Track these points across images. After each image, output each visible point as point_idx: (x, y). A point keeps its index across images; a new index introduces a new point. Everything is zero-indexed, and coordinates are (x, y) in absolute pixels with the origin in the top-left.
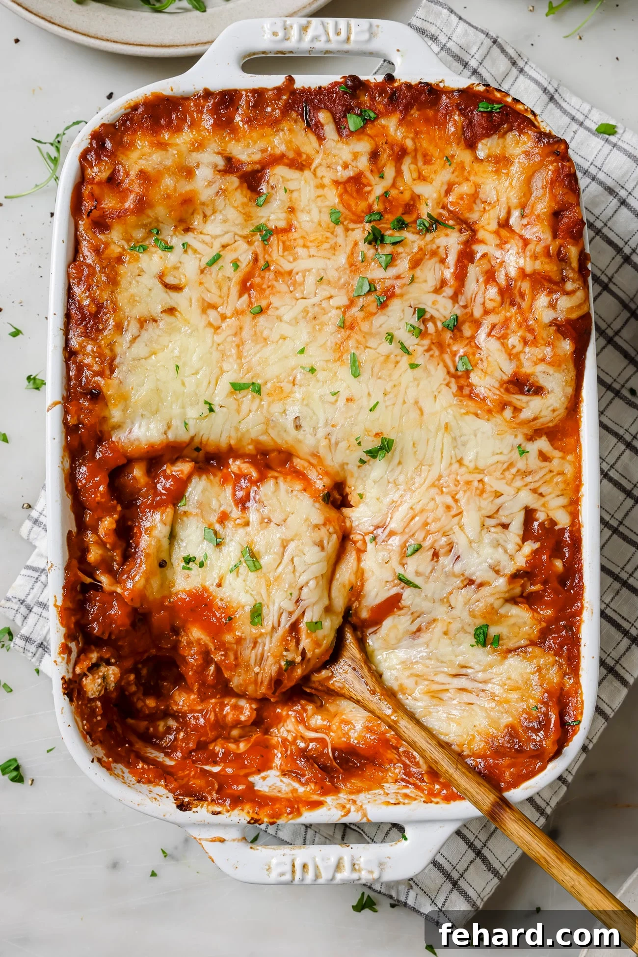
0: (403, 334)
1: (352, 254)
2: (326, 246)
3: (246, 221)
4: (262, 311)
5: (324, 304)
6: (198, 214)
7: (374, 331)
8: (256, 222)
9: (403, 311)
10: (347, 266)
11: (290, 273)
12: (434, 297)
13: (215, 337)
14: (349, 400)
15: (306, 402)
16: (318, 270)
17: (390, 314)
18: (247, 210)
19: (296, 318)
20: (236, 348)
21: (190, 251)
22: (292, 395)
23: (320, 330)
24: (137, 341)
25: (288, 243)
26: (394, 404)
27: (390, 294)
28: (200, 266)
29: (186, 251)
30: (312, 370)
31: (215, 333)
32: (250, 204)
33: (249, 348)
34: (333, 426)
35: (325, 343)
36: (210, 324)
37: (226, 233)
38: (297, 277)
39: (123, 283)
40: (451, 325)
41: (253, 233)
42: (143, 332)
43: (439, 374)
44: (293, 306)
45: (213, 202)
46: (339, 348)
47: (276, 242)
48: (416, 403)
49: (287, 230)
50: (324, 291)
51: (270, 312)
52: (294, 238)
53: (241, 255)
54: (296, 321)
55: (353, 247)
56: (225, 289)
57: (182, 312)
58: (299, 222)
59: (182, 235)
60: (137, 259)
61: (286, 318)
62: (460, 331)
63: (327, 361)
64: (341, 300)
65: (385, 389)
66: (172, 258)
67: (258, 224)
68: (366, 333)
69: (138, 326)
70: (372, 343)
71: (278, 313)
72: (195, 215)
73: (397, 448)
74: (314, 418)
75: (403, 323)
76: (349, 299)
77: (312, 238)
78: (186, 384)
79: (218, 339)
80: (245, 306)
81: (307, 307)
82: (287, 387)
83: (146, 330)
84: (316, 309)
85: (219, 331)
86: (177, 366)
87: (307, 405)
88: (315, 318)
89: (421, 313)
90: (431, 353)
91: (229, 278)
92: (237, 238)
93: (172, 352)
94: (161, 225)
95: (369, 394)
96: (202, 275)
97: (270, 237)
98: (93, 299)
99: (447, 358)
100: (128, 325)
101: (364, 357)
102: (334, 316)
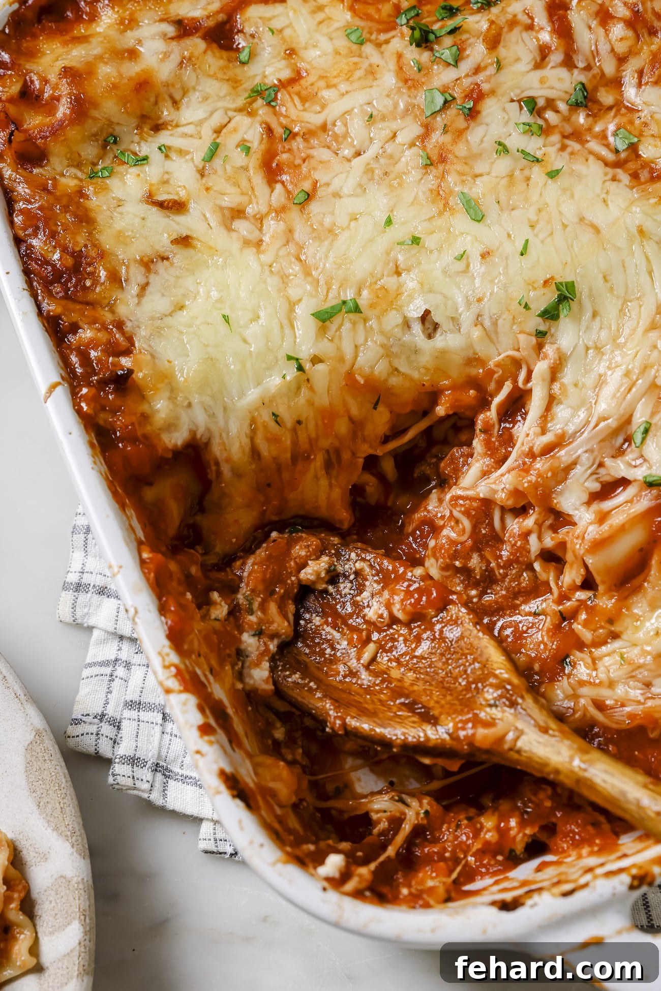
0: (516, 140)
1: (401, 68)
2: (359, 73)
3: (235, 88)
4: (309, 197)
5: (390, 148)
6: (164, 100)
7: (475, 150)
8: (248, 85)
9: (504, 110)
10: (400, 84)
11: (324, 128)
12: (538, 74)
13: (262, 257)
14: (485, 255)
15: (426, 288)
16: (361, 106)
17: (487, 120)
18: (230, 73)
19: (360, 185)
20: (297, 262)
21: (174, 156)
22: (403, 290)
23: (400, 185)
24: (147, 292)
25: (304, 93)
26: (552, 234)
27: (477, 96)
28: (196, 167)
29: (167, 156)
30: (416, 240)
31: (259, 252)
32: (231, 65)
33: (313, 251)
34: (479, 300)
35: (416, 198)
36: (247, 243)
37: (211, 114)
38: (336, 129)
39: (101, 218)
40: (580, 99)
41: (251, 100)
42: (152, 278)
43: (594, 172)
44: (348, 172)
45: (179, 77)
46: (439, 196)
47: (288, 96)
48: (582, 219)
49: (296, 78)
50: (381, 132)
51: (320, 193)
52: (309, 83)
53: (245, 133)
54: (361, 189)
55: (398, 61)
56: (244, 183)
57: (201, 239)
58: (308, 63)
59: (151, 136)
60: (106, 189)
61: (346, 191)
62: (597, 102)
63: (431, 219)
64: (410, 130)
65: (529, 220)
66: (153, 172)
67: (252, 87)
68: (465, 158)
69: (143, 270)
70: (480, 167)
71: (331, 189)
72: (160, 104)
73: (582, 289)
74: (449, 303)
75: (511, 124)
76: (422, 125)
77: (335, 73)
78: (249, 339)
79: (266, 258)
80: (283, 199)
81: (368, 164)
82: (390, 282)
83: (156, 273)
84: (382, 161)
85: (263, 247)
86: (224, 316)
87: (431, 291)
88: (386, 174)
89: (531, 105)
90: (569, 150)
91: (242, 167)
92: (231, 114)
93: (208, 297)
94: (117, 128)
95: (509, 236)
96: (205, 179)
97: (276, 95)
98: (64, 250)
99: (593, 145)
100: (127, 272)
101: (478, 189)
102: (411, 158)
